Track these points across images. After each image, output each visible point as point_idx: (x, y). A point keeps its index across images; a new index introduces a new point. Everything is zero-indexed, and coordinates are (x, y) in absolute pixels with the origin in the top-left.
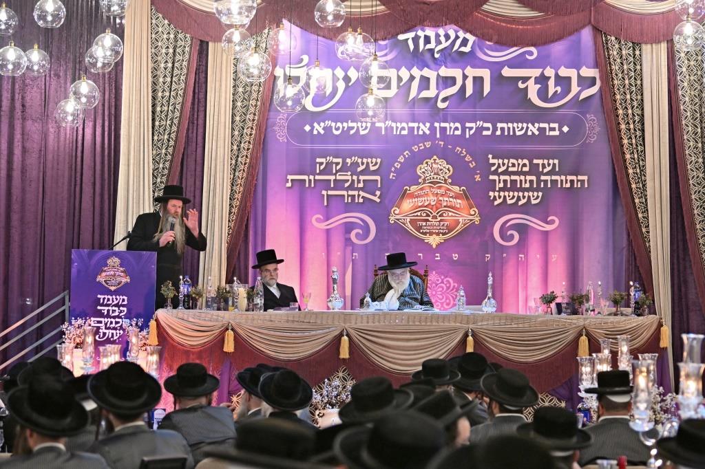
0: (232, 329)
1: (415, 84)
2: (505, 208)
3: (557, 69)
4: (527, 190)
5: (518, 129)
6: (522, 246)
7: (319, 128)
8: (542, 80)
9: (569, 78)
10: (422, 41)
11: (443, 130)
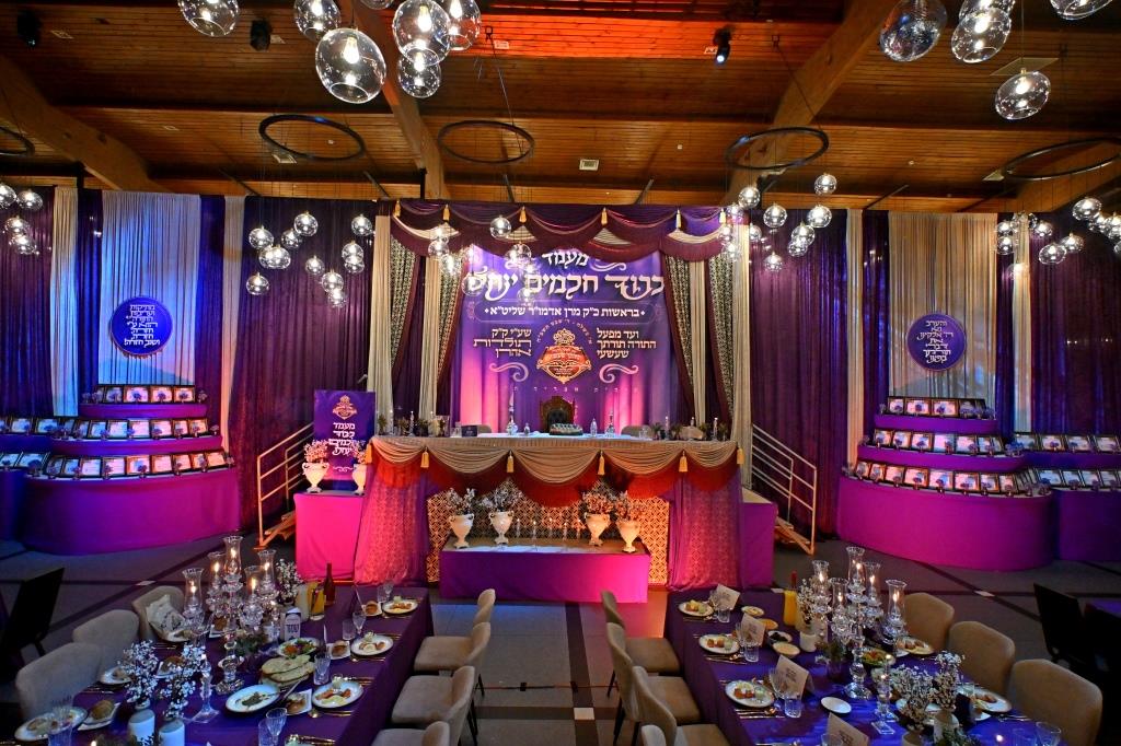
0: (428, 451)
1: (553, 285)
2: (607, 360)
3: (638, 276)
4: (618, 349)
5: (615, 312)
6: (617, 383)
7: (494, 311)
8: (629, 283)
9: (645, 283)
10: (556, 259)
11: (569, 312)
